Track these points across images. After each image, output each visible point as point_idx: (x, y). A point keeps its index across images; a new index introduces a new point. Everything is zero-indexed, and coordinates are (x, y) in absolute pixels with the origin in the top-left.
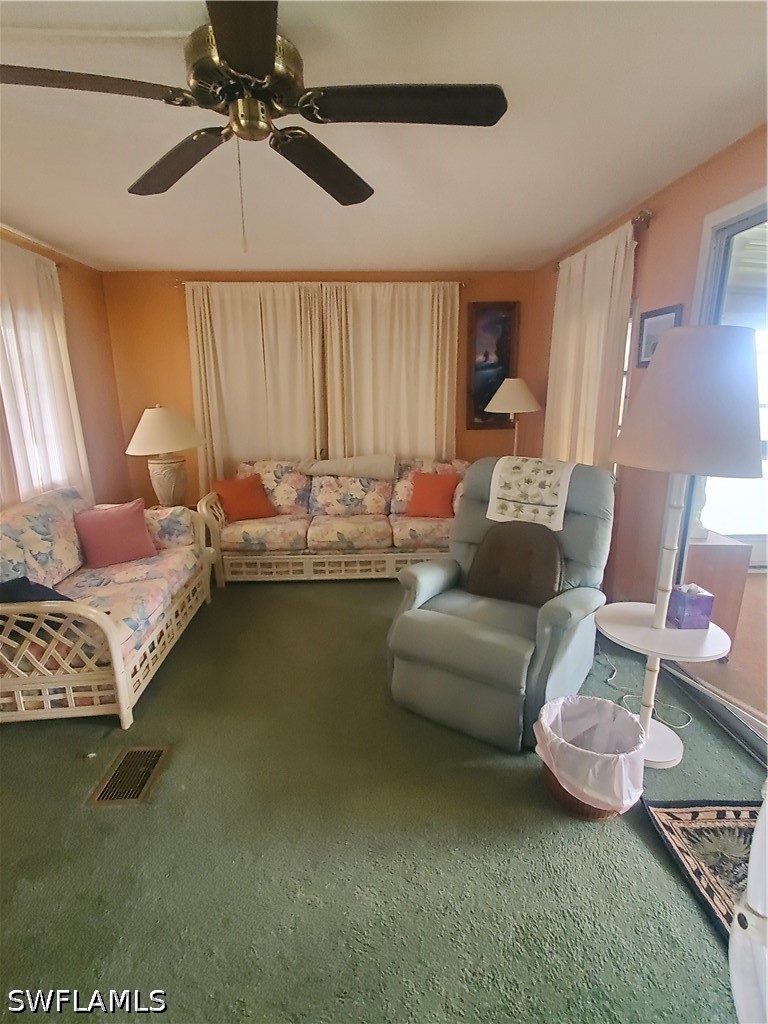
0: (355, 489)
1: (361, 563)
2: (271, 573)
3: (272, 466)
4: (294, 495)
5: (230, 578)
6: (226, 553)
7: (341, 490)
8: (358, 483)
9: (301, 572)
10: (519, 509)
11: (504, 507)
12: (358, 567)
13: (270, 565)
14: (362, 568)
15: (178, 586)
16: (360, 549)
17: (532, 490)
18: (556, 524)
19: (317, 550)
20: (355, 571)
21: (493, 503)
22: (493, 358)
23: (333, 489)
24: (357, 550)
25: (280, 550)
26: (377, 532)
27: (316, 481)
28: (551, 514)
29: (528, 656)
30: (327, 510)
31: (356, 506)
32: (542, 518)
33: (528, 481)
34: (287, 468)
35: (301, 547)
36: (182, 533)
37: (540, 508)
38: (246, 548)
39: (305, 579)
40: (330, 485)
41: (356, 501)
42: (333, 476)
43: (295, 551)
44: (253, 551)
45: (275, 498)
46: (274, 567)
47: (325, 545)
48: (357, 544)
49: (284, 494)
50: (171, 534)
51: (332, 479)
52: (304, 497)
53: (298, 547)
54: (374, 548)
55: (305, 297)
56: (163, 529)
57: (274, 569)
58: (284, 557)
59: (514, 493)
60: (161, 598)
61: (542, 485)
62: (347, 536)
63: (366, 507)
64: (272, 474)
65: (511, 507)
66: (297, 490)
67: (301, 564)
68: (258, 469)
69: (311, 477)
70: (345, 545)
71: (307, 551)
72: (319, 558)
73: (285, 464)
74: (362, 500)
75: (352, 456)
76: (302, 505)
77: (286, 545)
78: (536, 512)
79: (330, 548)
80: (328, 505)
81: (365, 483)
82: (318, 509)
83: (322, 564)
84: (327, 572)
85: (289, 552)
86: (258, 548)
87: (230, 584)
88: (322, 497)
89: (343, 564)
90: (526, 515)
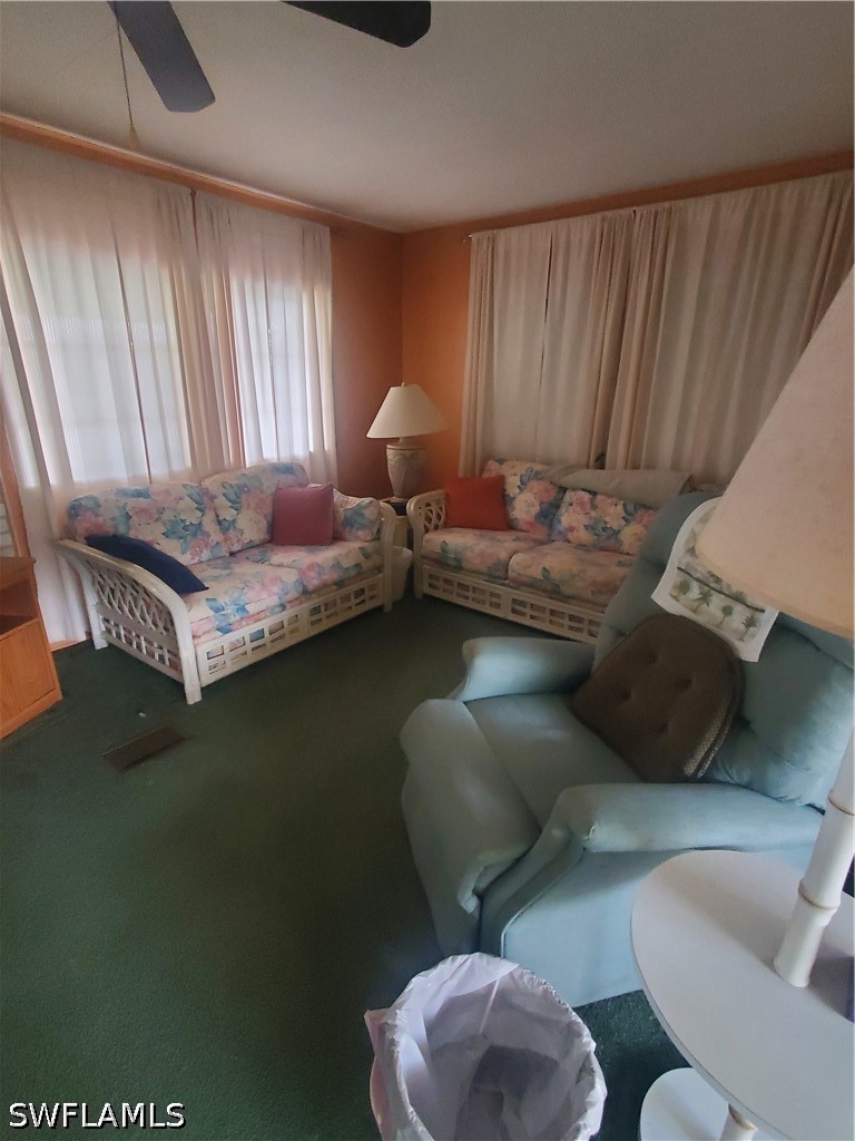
0: (613, 514)
1: (572, 618)
2: (468, 598)
3: (522, 468)
4: (536, 509)
5: (427, 590)
6: (425, 561)
7: (593, 514)
8: (620, 508)
9: (498, 606)
10: (705, 598)
11: (683, 588)
12: (566, 622)
13: (466, 588)
14: (572, 624)
15: (315, 582)
16: (569, 597)
18: (751, 647)
19: (518, 584)
20: (562, 626)
21: (670, 577)
23: (583, 509)
24: (567, 599)
25: (476, 572)
26: (594, 581)
27: (569, 496)
28: (750, 623)
30: (570, 535)
31: (609, 538)
32: (731, 627)
34: (537, 473)
35: (499, 573)
36: (363, 527)
37: (738, 608)
38: (442, 560)
39: (501, 616)
40: (582, 504)
41: (610, 532)
42: (589, 492)
43: (492, 578)
44: (449, 566)
45: (514, 509)
46: (471, 592)
47: (524, 579)
48: (565, 590)
49: (524, 506)
50: (352, 526)
51: (587, 496)
52: (549, 513)
53: (497, 574)
54: (587, 601)
55: (609, 233)
56: (346, 518)
57: (470, 594)
58: (481, 583)
60: (276, 589)
62: (555, 575)
63: (621, 543)
64: (518, 478)
65: (695, 591)
66: (541, 503)
67: (499, 596)
68: (505, 470)
69: (563, 490)
70: (549, 587)
71: (506, 582)
72: (521, 595)
73: (536, 467)
74: (619, 531)
75: (638, 468)
76: (542, 523)
77: (485, 570)
78: (727, 611)
79: (532, 585)
80: (572, 529)
81: (630, 508)
82: (560, 533)
83: (523, 604)
84: (528, 616)
85: (486, 578)
86: (454, 563)
87: (427, 597)
88: (569, 518)
89: (548, 611)
90: (710, 614)
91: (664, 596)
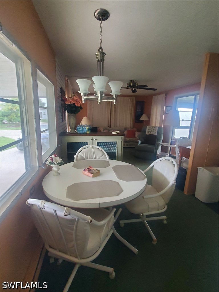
10: (151, 133)
17: (152, 130)
18: (156, 134)
21: (147, 132)
22: (140, 111)
28: (155, 133)
29: (155, 148)
32: (154, 134)
33: (152, 129)
59: (150, 130)
61: (154, 129)
65: (149, 132)
69: (109, 130)
73: (105, 128)
75: (115, 127)
78: (153, 133)
90: (152, 133)
91: (147, 134)
